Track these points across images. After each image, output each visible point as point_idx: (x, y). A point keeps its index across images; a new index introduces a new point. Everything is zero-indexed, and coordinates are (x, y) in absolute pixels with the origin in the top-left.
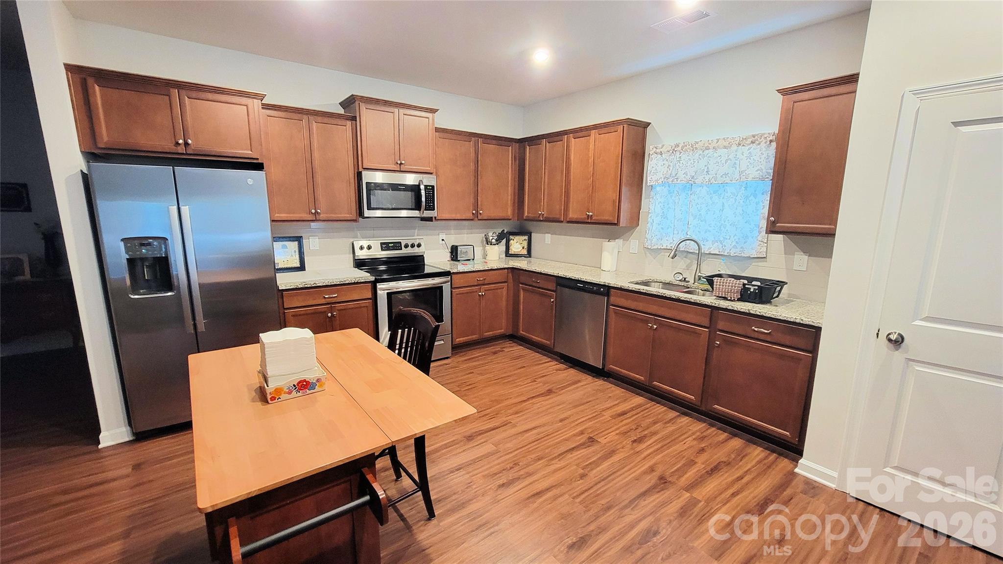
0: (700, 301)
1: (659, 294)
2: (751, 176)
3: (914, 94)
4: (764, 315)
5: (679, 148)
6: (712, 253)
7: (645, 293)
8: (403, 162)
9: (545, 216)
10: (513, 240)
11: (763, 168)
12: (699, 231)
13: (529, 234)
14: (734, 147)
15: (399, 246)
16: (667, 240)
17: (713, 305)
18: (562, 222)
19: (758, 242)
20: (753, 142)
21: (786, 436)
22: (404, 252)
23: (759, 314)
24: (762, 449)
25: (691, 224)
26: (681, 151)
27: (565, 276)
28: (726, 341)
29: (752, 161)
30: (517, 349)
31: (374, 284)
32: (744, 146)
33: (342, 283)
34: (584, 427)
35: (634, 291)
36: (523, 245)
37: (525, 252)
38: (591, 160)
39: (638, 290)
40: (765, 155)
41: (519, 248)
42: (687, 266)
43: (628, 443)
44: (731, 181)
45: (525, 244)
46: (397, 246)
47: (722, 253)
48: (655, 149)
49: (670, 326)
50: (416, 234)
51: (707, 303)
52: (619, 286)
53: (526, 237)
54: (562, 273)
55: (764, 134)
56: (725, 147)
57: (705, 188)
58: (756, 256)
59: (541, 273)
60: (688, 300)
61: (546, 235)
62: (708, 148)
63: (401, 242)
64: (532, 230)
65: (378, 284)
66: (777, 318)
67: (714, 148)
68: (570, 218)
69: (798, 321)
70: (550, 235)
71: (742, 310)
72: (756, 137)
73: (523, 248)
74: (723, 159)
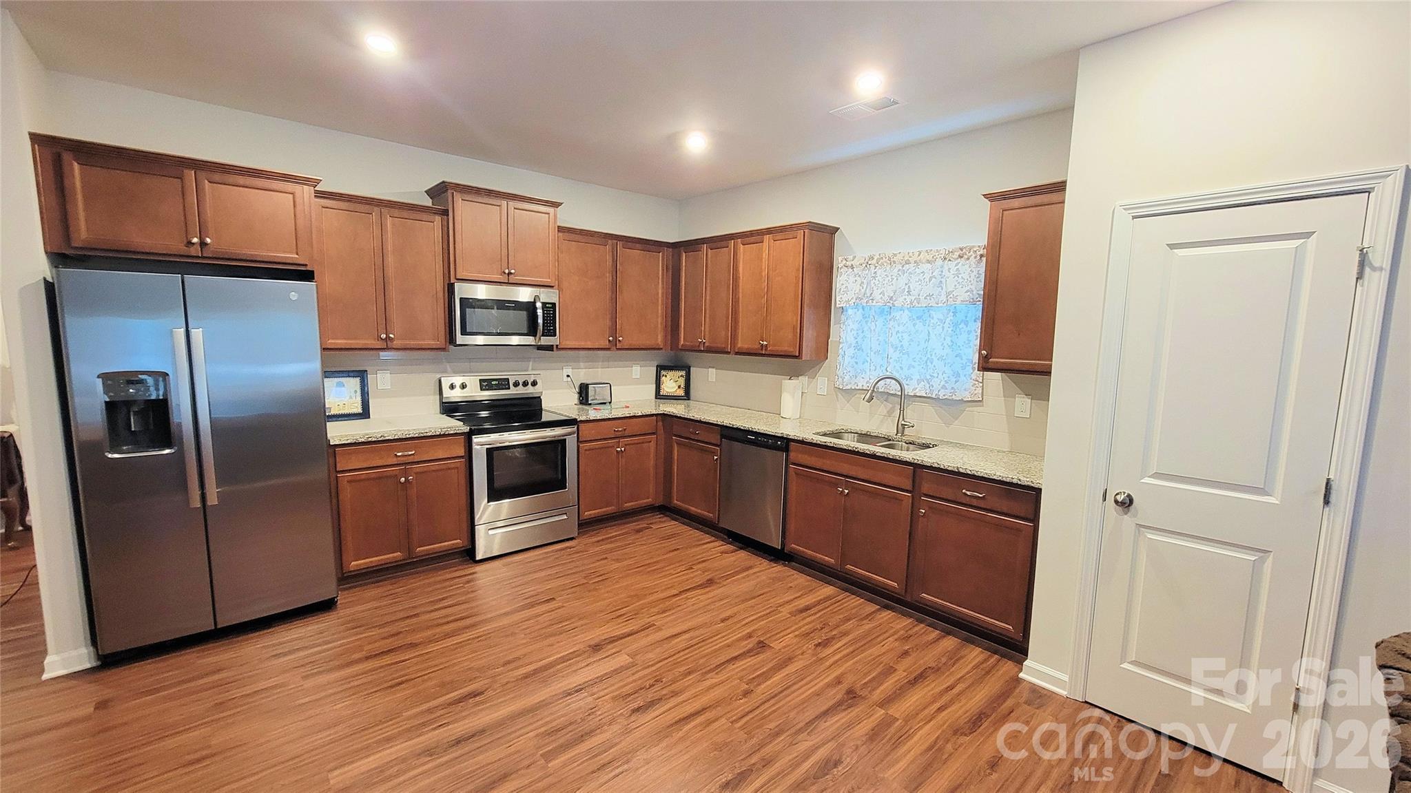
0: (900, 457)
1: (850, 448)
2: (960, 299)
3: (1124, 209)
4: (976, 474)
5: (874, 261)
6: (918, 394)
7: (833, 447)
8: (513, 271)
9: (706, 345)
10: (666, 376)
11: (974, 289)
12: (901, 367)
13: (688, 369)
14: (939, 262)
15: (505, 385)
16: (863, 378)
17: (916, 461)
18: (728, 353)
19: (972, 381)
20: (961, 257)
21: (1008, 630)
22: (513, 392)
23: (970, 473)
24: (981, 649)
25: (891, 358)
26: (877, 265)
27: (731, 426)
28: (931, 507)
29: (961, 280)
30: (670, 526)
31: (468, 436)
32: (950, 260)
33: (422, 435)
34: (752, 629)
35: (819, 444)
36: (678, 383)
37: (681, 393)
38: (765, 273)
39: (824, 444)
40: (975, 273)
41: (673, 388)
42: (888, 412)
43: (810, 646)
44: (938, 304)
45: (682, 382)
46: (503, 384)
47: (930, 395)
48: (844, 262)
49: (865, 491)
50: (530, 368)
51: (908, 460)
52: (801, 439)
53: (683, 373)
54: (727, 421)
55: (974, 247)
56: (928, 262)
57: (906, 311)
58: (970, 399)
59: (700, 422)
60: (886, 456)
61: (710, 369)
62: (908, 262)
63: (508, 379)
64: (690, 364)
65: (473, 437)
66: (991, 477)
67: (915, 262)
68: (739, 348)
69: (1015, 481)
70: (714, 370)
71: (950, 469)
72: (964, 251)
73: (679, 387)
74: (927, 276)
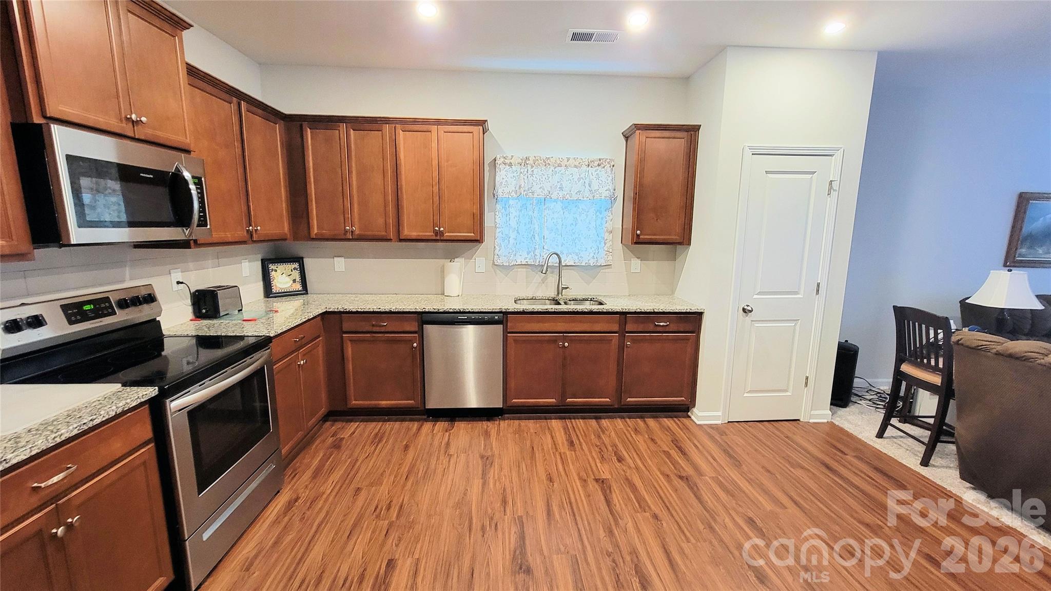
1: (570, 310)
2: (603, 195)
3: (749, 149)
4: (665, 311)
5: (531, 162)
7: (555, 312)
8: (144, 119)
9: (357, 232)
10: (276, 271)
11: (611, 189)
12: (556, 245)
13: (299, 260)
14: (584, 168)
15: (106, 308)
18: (390, 240)
19: (605, 252)
20: (599, 165)
22: (122, 317)
25: (547, 239)
26: (533, 165)
27: (436, 310)
29: (601, 182)
32: (591, 167)
36: (292, 277)
37: (298, 287)
38: (435, 163)
40: (611, 178)
41: (287, 283)
44: (583, 198)
45: (296, 275)
46: (101, 307)
48: (502, 160)
49: (581, 340)
53: (296, 265)
55: (607, 159)
56: (576, 166)
57: (559, 202)
59: (391, 312)
61: (335, 259)
62: (560, 166)
63: (108, 298)
64: (301, 255)
65: (168, 401)
66: (674, 311)
67: (566, 166)
68: (405, 235)
69: (688, 311)
70: (343, 259)
71: (648, 311)
72: (601, 161)
73: (294, 281)
74: (576, 177)
